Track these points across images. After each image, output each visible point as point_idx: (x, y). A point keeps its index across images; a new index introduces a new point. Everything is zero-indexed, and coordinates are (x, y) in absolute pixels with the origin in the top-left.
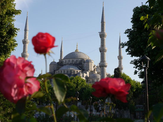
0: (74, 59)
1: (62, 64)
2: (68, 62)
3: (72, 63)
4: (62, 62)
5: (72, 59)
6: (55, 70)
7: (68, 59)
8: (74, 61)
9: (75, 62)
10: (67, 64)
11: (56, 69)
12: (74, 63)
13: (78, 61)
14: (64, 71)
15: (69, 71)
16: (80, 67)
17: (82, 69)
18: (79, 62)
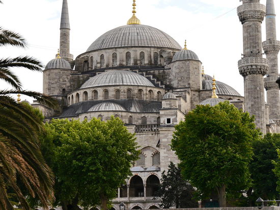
0: (131, 51)
1: (86, 69)
2: (108, 59)
3: (124, 63)
4: (86, 62)
5: (126, 51)
6: (64, 90)
7: (111, 52)
8: (132, 56)
9: (135, 61)
10: (108, 68)
11: (68, 84)
12: (131, 62)
13: (146, 56)
14: (106, 92)
15: (122, 89)
16: (154, 76)
17: (162, 84)
18: (150, 61)
